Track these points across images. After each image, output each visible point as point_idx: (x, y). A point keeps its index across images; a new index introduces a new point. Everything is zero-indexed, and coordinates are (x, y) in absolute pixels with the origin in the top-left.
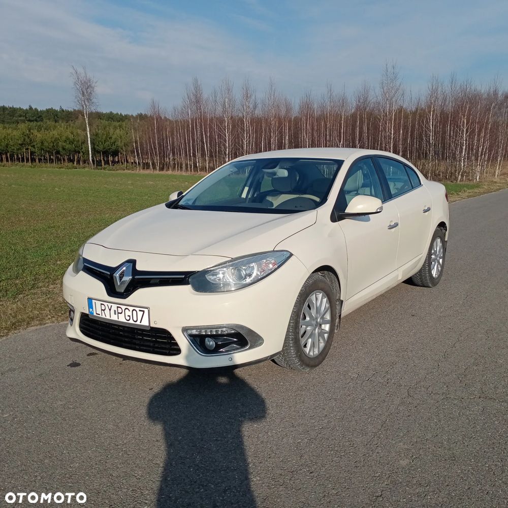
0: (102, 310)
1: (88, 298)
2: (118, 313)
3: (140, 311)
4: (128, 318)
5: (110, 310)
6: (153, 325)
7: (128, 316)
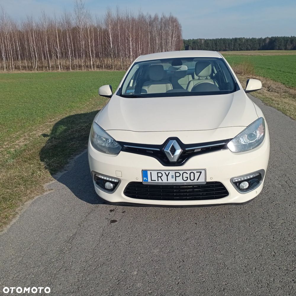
0: (158, 177)
1: (142, 170)
2: (176, 177)
3: (197, 172)
4: (185, 179)
5: (167, 176)
6: (208, 180)
7: (186, 177)
